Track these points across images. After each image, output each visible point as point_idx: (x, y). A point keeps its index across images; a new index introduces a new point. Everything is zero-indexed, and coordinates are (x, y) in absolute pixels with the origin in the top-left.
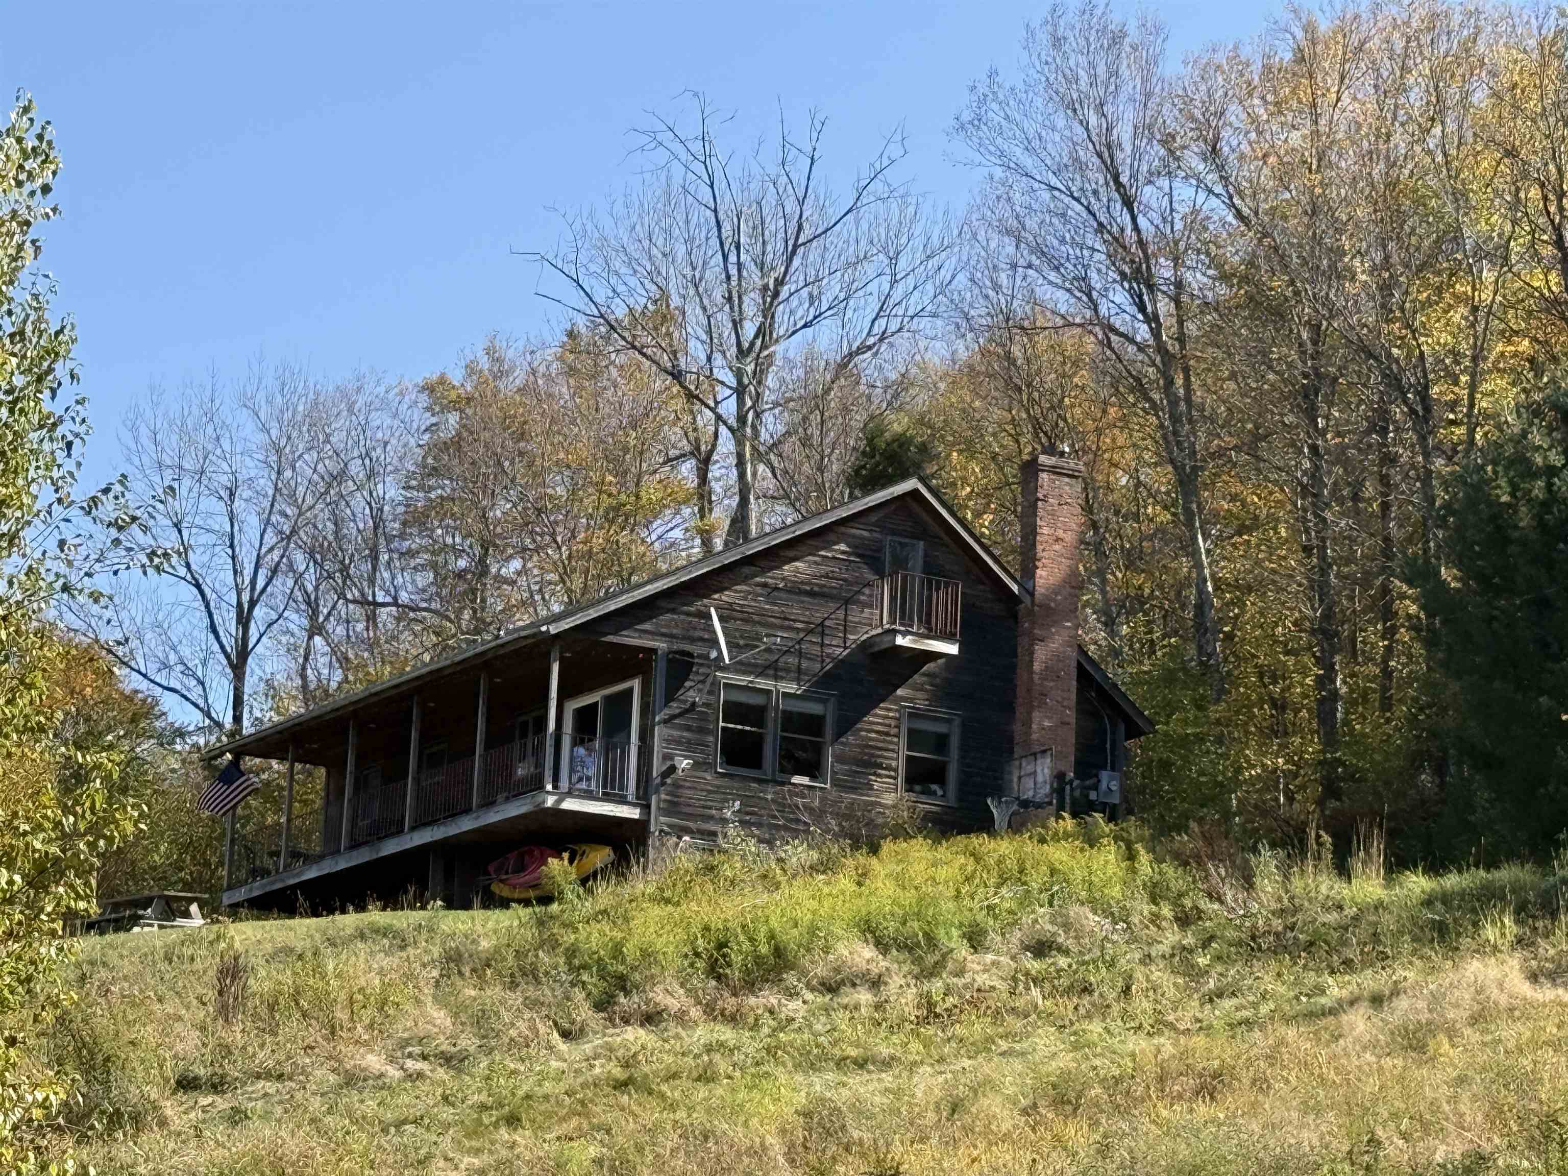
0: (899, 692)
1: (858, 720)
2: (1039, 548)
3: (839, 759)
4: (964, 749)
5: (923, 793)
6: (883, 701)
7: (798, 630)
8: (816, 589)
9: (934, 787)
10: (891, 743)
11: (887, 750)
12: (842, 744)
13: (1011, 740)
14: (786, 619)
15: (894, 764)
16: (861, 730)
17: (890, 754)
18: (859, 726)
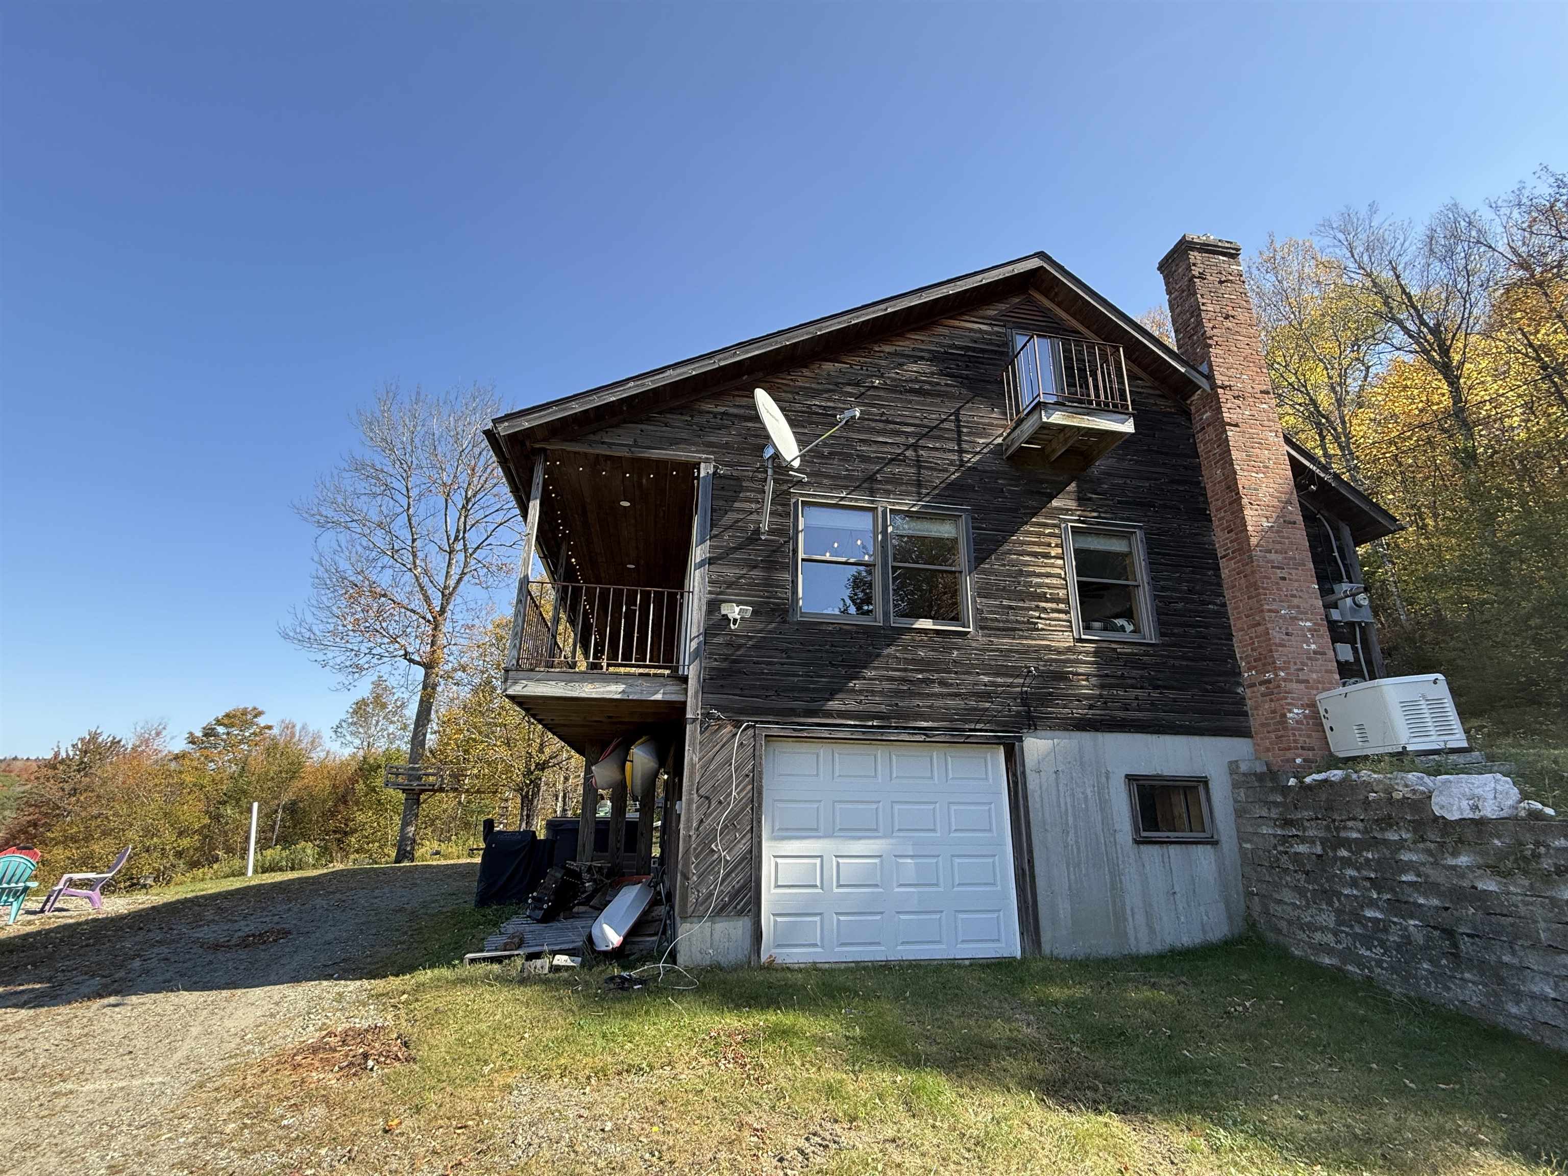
0: (1055, 503)
1: (1005, 540)
2: (1208, 325)
3: (983, 592)
4: (1153, 566)
5: (1105, 629)
6: (1034, 515)
7: (908, 434)
8: (927, 387)
9: (1120, 622)
10: (1053, 566)
11: (1048, 575)
12: (984, 572)
13: (1213, 555)
14: (888, 422)
15: (1062, 593)
16: (1010, 552)
17: (1055, 581)
18: (1006, 547)
